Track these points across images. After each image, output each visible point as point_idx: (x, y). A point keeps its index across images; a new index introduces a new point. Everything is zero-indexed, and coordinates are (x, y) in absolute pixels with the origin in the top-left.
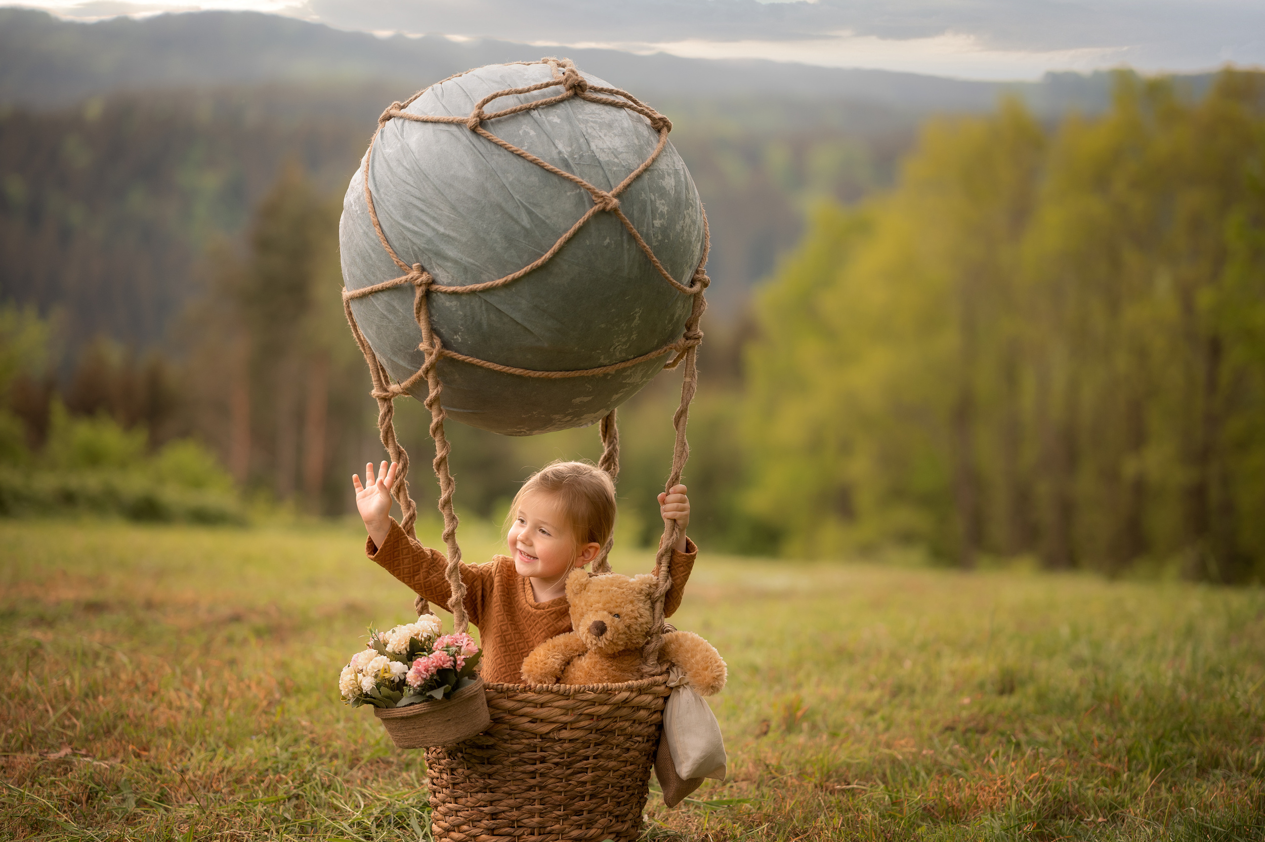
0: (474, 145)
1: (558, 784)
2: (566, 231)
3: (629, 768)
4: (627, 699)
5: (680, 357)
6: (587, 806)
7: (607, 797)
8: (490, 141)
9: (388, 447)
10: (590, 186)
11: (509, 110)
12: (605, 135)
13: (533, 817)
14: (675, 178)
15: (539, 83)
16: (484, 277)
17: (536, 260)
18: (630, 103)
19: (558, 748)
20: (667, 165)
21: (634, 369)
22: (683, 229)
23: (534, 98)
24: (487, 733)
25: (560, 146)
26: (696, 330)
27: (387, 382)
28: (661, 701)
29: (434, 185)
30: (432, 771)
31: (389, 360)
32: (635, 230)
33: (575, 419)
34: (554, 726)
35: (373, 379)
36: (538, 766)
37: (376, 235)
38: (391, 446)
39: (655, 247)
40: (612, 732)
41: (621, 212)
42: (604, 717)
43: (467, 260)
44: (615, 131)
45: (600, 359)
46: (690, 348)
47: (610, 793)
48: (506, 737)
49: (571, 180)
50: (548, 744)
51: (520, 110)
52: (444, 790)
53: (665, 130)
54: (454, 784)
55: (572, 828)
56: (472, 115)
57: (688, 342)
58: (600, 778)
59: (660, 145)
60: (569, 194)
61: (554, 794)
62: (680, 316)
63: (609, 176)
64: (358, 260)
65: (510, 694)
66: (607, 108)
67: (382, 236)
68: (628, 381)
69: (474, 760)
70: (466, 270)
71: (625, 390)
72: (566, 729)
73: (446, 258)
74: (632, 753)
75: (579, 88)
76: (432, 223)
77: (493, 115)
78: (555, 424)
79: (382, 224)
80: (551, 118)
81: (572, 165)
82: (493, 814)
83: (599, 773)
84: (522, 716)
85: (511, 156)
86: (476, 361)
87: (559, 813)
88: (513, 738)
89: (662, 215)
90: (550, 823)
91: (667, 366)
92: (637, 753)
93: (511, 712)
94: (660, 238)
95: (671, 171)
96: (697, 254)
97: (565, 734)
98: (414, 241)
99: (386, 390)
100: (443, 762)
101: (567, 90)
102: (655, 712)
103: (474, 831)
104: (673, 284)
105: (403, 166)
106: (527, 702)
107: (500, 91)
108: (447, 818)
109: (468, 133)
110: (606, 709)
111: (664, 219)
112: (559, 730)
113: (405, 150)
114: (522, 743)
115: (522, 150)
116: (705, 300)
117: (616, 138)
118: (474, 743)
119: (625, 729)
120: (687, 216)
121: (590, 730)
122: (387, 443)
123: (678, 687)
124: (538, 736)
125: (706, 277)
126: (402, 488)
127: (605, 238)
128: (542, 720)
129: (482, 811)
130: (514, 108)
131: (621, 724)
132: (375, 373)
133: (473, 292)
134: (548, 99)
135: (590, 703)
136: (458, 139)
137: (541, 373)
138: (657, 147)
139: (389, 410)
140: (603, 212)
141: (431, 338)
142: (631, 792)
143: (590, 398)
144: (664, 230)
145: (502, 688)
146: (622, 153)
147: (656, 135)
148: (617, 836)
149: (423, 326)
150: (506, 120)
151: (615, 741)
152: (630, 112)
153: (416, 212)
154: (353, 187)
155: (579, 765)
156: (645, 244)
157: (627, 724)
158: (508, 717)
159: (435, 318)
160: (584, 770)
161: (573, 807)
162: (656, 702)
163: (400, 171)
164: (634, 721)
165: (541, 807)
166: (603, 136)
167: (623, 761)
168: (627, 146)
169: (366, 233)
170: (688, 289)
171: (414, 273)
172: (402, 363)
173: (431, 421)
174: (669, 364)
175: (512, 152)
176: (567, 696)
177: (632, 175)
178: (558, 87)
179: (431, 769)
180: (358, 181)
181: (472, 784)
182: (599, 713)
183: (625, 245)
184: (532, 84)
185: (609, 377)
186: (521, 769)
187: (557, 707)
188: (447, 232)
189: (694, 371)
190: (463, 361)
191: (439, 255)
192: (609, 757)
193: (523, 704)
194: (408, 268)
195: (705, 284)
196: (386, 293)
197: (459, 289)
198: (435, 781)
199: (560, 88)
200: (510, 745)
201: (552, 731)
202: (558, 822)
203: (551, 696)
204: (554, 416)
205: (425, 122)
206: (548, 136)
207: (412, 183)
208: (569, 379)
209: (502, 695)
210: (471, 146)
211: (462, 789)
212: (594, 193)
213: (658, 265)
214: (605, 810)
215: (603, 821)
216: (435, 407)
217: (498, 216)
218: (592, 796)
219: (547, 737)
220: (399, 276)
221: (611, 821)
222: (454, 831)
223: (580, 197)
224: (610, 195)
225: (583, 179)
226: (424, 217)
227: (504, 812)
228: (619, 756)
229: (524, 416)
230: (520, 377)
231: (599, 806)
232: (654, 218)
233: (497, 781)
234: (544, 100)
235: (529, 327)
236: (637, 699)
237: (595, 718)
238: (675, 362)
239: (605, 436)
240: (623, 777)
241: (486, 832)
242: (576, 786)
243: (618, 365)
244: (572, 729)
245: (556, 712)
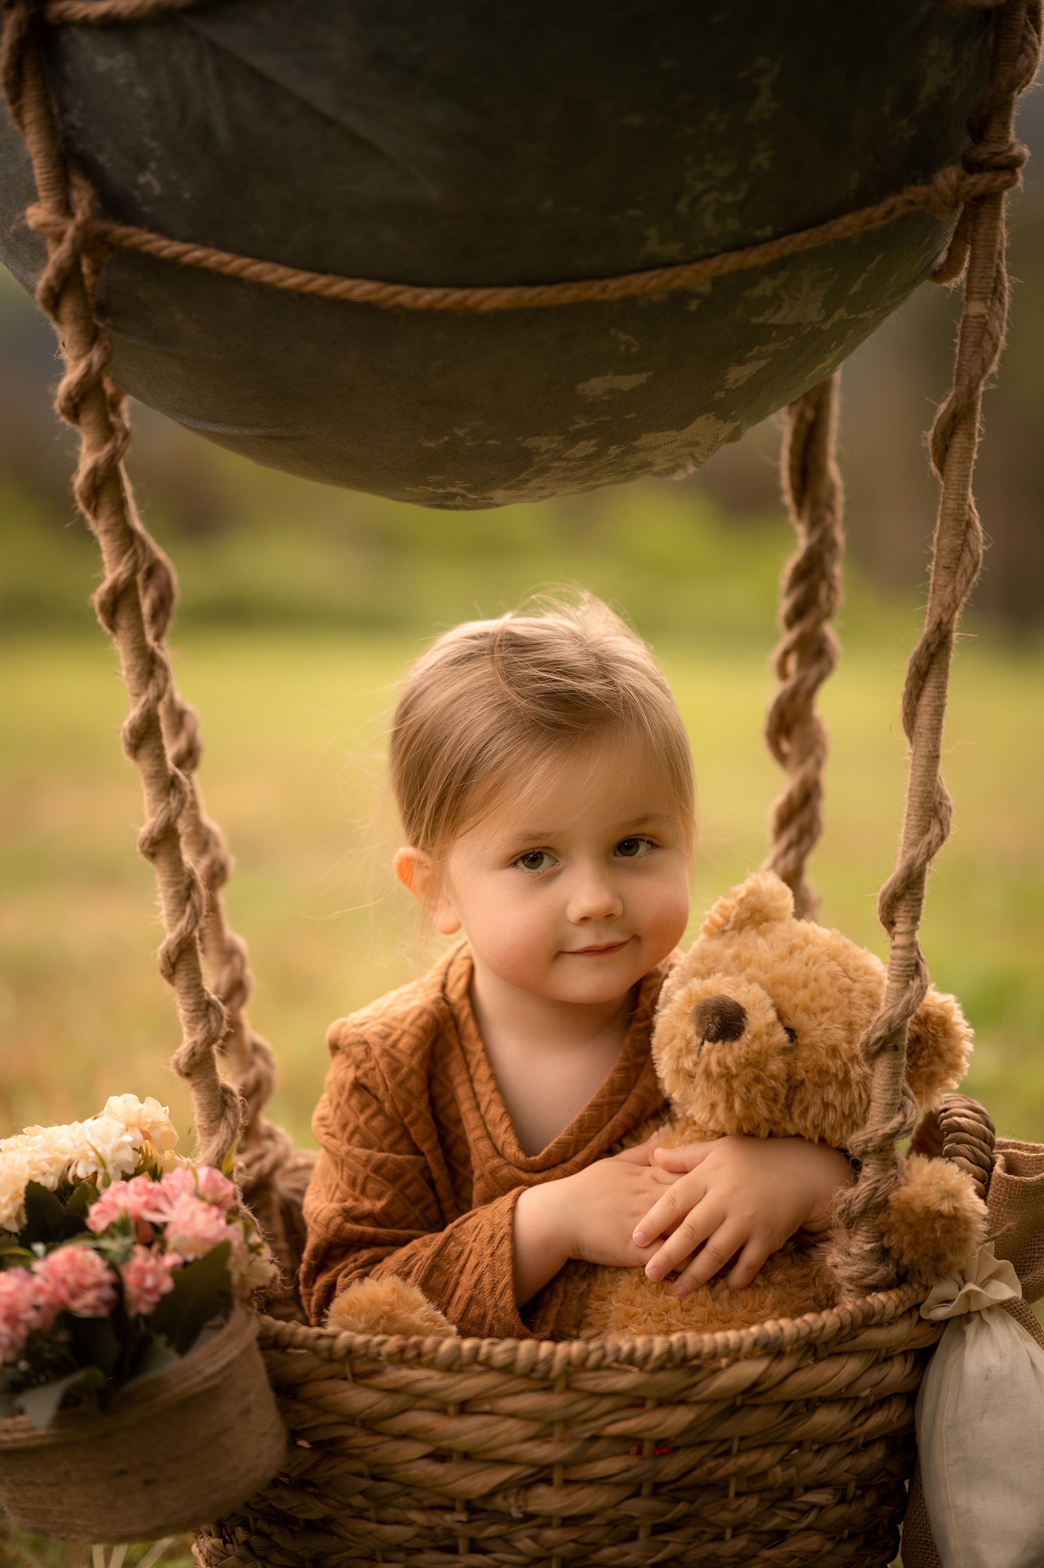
4: (755, 1384)
19: (524, 1542)
21: (783, 275)
26: (1003, 137)
33: (614, 450)
34: (503, 1475)
40: (719, 1488)
42: (679, 1442)
48: (358, 1501)
50: (493, 1530)
57: (971, 179)
65: (362, 1367)
71: (771, 347)
72: (548, 1482)
74: (794, 1545)
84: (404, 1436)
86: (216, 258)
92: (812, 1542)
93: (367, 1422)
97: (548, 1500)
102: (882, 1402)
110: (684, 1417)
112: (526, 1487)
114: (409, 1523)
119: (764, 1473)
123: (966, 1318)
124: (458, 1505)
128: (466, 1456)
131: (747, 1458)
135: (627, 1401)
141: (62, 187)
143: (641, 378)
145: (330, 1349)
151: (726, 1515)
157: (767, 1458)
158: (360, 1439)
162: (875, 1376)
164: (799, 1444)
173: (75, 465)
176: (545, 1377)
182: (658, 1433)
185: (694, 305)
187: (512, 1415)
189: (998, 278)
190: (174, 262)
193: (401, 1400)
200: (372, 1526)
201: (502, 1488)
203: (487, 1380)
204: (532, 442)
209: (334, 1367)
216: (83, 418)
219: (488, 1506)
229: (427, 444)
230: (367, 308)
236: (800, 1379)
237: (648, 1449)
239: (799, 502)
243: (715, 262)
244: (568, 1482)
245: (512, 1428)
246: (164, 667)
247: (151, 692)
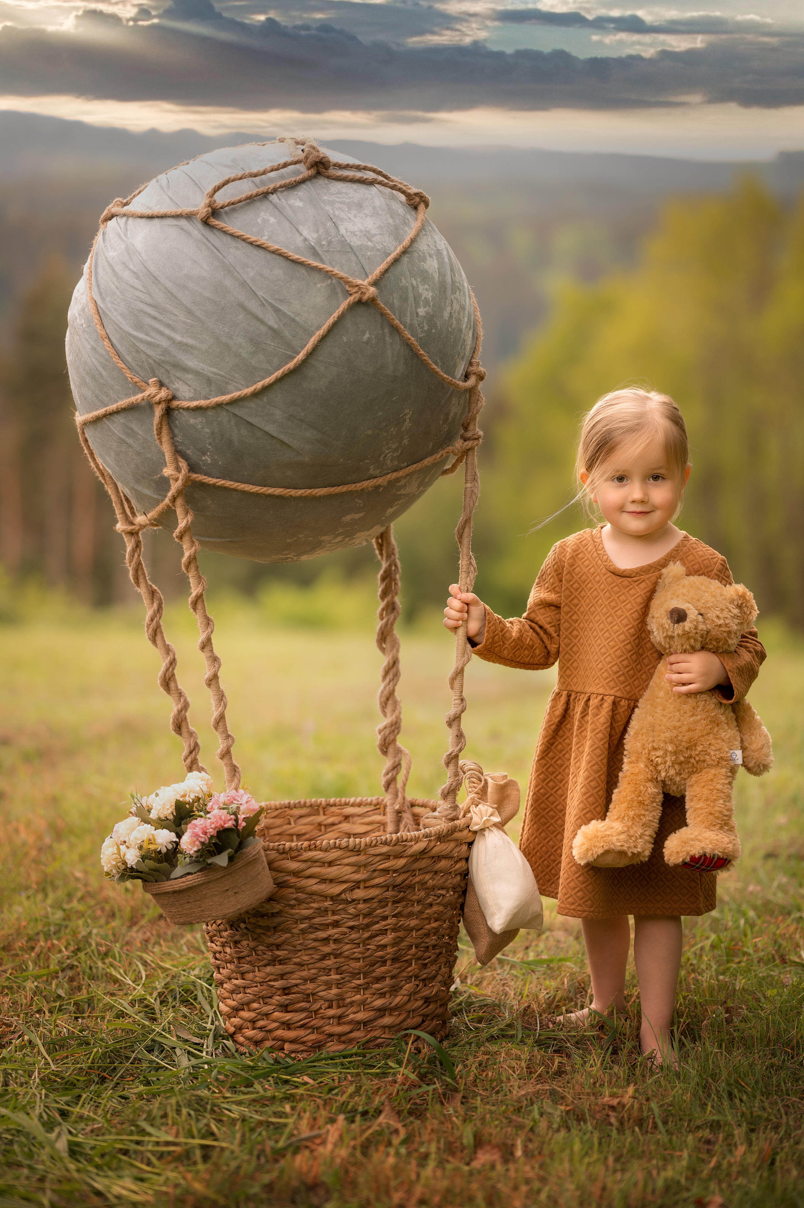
0: (207, 239)
1: (355, 950)
2: (319, 328)
3: (434, 925)
4: (425, 849)
5: (459, 460)
6: (389, 971)
7: (411, 959)
8: (225, 233)
9: (138, 586)
10: (342, 274)
11: (244, 196)
12: (355, 217)
13: (330, 988)
14: (437, 259)
15: (276, 164)
16: (230, 387)
17: (287, 363)
18: (381, 178)
19: (352, 910)
20: (428, 245)
21: (407, 478)
22: (451, 316)
23: (271, 180)
24: (271, 899)
25: (305, 233)
26: (475, 429)
27: (133, 514)
28: (465, 847)
29: (166, 288)
30: (213, 945)
31: (132, 489)
32: (397, 321)
34: (345, 886)
35: (117, 512)
36: (331, 931)
37: (105, 350)
38: (142, 585)
39: (421, 338)
40: (411, 886)
41: (379, 302)
42: (401, 871)
43: (208, 370)
44: (366, 211)
45: (369, 469)
46: (469, 450)
47: (414, 955)
48: (293, 902)
49: (320, 270)
50: (341, 907)
51: (257, 195)
52: (228, 965)
53: (422, 206)
54: (239, 958)
55: (375, 997)
56: (202, 205)
57: (466, 443)
58: (402, 939)
59: (418, 224)
60: (319, 286)
61: (351, 961)
62: (456, 414)
63: (364, 262)
64: (88, 379)
65: (294, 854)
66: (355, 186)
67: (113, 351)
68: (403, 492)
69: (259, 931)
70: (209, 381)
71: (400, 502)
72: (359, 888)
73: (186, 370)
74: (435, 908)
75: (321, 166)
76: (167, 331)
77: (226, 204)
78: (324, 547)
79: (111, 337)
80: (291, 202)
81: (320, 253)
82: (284, 989)
83: (400, 934)
84: (309, 877)
85: (250, 248)
86: (228, 483)
87: (358, 982)
88: (300, 902)
89: (427, 302)
90: (349, 994)
91: (445, 472)
92: (441, 908)
93: (296, 874)
94: (426, 328)
95: (433, 252)
96: (469, 343)
97: (359, 894)
98: (149, 353)
99: (132, 524)
100: (225, 934)
101: (309, 169)
102: (458, 860)
103: (266, 1009)
104: (444, 379)
105: (129, 269)
106: (313, 861)
107: (232, 176)
108: (234, 996)
109: (200, 226)
110: (402, 862)
111: (429, 306)
112: (352, 890)
113: (130, 251)
114: (312, 908)
115: (263, 240)
116: (482, 395)
117: (368, 218)
118: (258, 911)
119: (426, 882)
120: (455, 302)
121: (387, 887)
122: (137, 583)
123: (483, 830)
124: (329, 899)
125: (481, 369)
126: (158, 630)
127: (364, 334)
128: (331, 881)
129: (272, 986)
130: (250, 193)
131: (421, 877)
132: (119, 505)
133: (219, 406)
134: (287, 181)
135: (384, 857)
136: (189, 234)
137: (303, 491)
138: (415, 225)
139: (138, 545)
140: (359, 303)
141: (176, 461)
142: (437, 951)
143: (361, 515)
144: (431, 319)
145: (283, 848)
146: (376, 235)
147: (413, 213)
148: (425, 1002)
149: (166, 449)
150: (241, 207)
151: (415, 897)
152: (382, 188)
153: (148, 320)
154: (76, 299)
155: (376, 927)
156: (410, 336)
157: (428, 877)
158: (293, 880)
159: (178, 439)
160: (383, 932)
161: (374, 975)
162: (458, 849)
163: (126, 275)
164: (436, 873)
165: (338, 977)
166: (352, 218)
167: (427, 918)
168: (380, 227)
169: (94, 349)
170: (461, 383)
171: (151, 390)
172: (147, 492)
173: (182, 554)
174: (446, 470)
175: (251, 243)
176: (357, 851)
177: (389, 259)
178: (298, 166)
179: (212, 942)
180: (81, 291)
181: (259, 957)
182: (394, 868)
183: (388, 339)
184: (268, 165)
185: (381, 490)
186: (313, 936)
187: (347, 865)
188: (185, 340)
189: (475, 475)
190: (214, 485)
191: (179, 367)
192: (410, 915)
193: (309, 864)
194: (144, 384)
195: (481, 377)
196: (122, 415)
197: (203, 403)
198: (218, 955)
199: (301, 167)
200: (297, 911)
201: (344, 891)
202: (358, 992)
203: (339, 852)
204: (323, 538)
205: (151, 217)
206: (291, 223)
207: (141, 288)
208: (336, 495)
209: (284, 855)
210: (205, 240)
211: (249, 963)
212: (347, 282)
213: (426, 358)
214: (410, 974)
215: (408, 987)
216: (186, 539)
217: (241, 317)
218: (395, 960)
219: (339, 898)
220: (135, 394)
221: (418, 986)
222: (243, 1010)
223: (333, 288)
224: (365, 283)
225: (333, 267)
226: (157, 326)
227: (296, 985)
228: (421, 912)
229: (289, 541)
230: (280, 497)
231: (403, 971)
232: (417, 306)
233: (286, 952)
234: (283, 182)
235: (285, 439)
236: (437, 848)
237: (391, 873)
238: (454, 467)
240: (427, 935)
241: (278, 1009)
242: (376, 951)
243: (389, 476)
244: (366, 887)
245: (349, 869)
246: (212, 621)
247: (209, 630)
